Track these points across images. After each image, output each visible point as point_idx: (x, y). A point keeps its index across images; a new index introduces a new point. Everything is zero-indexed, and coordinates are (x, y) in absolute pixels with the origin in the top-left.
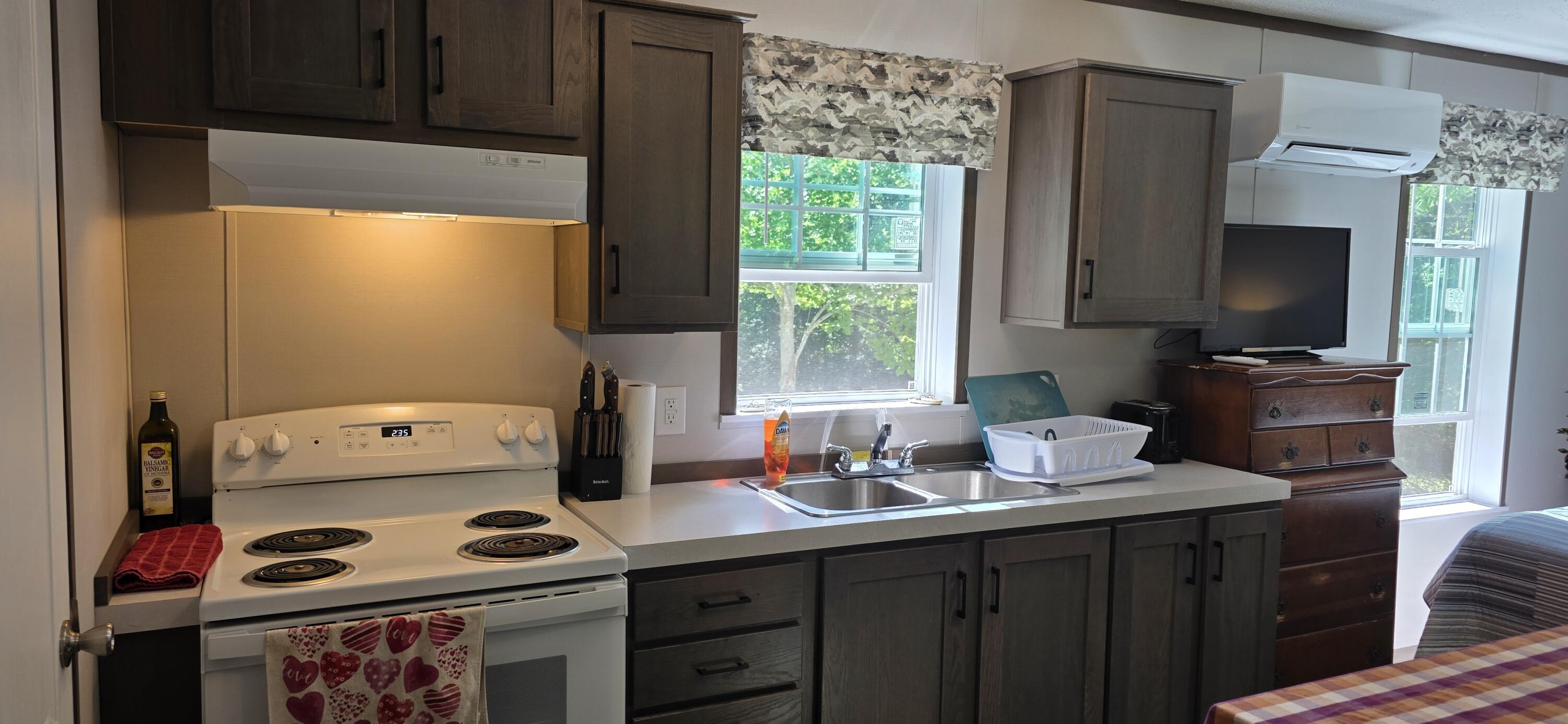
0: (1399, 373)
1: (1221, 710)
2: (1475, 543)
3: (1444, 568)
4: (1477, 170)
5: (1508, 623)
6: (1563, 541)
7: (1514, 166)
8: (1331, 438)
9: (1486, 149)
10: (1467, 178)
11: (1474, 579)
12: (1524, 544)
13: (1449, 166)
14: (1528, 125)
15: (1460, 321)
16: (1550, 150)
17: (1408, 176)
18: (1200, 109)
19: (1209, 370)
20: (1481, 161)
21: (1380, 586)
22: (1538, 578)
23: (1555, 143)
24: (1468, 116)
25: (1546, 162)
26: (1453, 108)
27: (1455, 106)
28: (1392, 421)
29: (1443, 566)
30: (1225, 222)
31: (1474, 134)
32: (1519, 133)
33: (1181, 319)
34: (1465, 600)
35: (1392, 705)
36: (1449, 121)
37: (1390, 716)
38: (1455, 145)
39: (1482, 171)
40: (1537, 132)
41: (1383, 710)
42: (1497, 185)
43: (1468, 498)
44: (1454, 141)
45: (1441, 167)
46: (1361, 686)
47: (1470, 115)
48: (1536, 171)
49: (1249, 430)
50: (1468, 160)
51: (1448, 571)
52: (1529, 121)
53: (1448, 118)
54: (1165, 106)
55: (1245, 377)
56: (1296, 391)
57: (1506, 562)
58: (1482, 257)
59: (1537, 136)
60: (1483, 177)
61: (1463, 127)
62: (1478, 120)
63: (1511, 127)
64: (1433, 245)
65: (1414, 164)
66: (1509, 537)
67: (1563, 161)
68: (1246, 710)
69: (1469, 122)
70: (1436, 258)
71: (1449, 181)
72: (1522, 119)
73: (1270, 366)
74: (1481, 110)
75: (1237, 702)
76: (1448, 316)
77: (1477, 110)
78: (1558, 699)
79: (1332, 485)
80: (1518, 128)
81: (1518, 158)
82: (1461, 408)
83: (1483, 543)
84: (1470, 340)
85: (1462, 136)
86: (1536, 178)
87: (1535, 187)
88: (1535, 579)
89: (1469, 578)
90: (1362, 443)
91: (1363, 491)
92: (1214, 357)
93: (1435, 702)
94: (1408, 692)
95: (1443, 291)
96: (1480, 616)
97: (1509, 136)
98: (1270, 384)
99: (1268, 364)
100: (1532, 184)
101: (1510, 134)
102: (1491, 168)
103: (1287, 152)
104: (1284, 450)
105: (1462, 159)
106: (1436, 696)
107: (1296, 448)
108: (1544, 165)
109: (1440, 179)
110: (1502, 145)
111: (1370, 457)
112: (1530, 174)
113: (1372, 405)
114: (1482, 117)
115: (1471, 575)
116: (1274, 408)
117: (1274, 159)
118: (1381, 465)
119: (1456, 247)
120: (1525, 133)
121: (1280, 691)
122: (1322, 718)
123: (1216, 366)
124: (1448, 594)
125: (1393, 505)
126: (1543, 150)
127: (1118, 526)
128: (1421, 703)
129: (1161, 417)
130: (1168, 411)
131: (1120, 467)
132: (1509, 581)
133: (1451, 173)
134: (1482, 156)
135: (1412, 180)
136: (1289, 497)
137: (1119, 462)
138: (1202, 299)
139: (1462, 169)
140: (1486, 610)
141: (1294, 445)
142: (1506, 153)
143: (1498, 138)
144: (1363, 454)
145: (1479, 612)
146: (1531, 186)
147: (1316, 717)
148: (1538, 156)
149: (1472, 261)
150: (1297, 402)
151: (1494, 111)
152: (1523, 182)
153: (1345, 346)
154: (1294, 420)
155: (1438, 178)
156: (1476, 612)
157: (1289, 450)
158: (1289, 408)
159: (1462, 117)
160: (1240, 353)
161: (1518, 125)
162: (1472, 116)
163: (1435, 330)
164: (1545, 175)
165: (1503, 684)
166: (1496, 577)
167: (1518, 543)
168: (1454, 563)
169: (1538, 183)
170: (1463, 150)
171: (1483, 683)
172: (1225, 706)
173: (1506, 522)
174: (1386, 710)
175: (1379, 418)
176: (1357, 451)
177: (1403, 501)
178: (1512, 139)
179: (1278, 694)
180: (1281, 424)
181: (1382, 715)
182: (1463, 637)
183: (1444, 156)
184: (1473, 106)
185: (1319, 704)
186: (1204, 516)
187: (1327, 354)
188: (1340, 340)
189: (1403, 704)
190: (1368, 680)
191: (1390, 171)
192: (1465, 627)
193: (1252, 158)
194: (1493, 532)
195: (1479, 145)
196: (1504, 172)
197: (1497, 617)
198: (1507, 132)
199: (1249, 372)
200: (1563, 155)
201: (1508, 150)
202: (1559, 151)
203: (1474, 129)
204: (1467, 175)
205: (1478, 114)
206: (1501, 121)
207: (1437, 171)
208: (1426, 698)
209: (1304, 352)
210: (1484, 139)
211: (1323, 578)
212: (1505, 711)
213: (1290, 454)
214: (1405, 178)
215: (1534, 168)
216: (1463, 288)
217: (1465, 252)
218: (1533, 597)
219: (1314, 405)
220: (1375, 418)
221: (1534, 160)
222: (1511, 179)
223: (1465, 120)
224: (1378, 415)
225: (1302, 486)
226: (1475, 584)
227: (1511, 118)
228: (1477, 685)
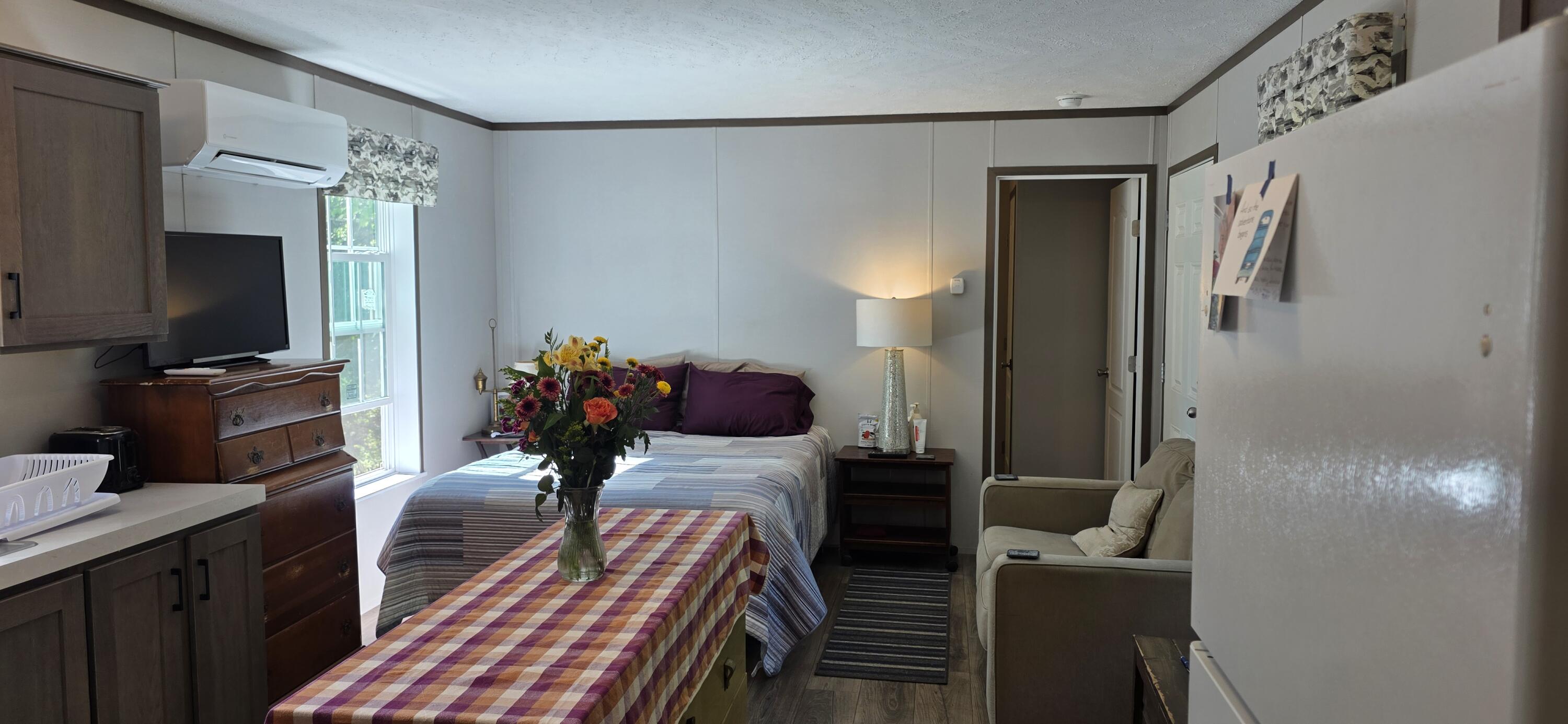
0: (340, 369)
1: (279, 712)
2: (415, 507)
3: (392, 534)
4: (378, 186)
5: (446, 568)
6: (477, 490)
7: (403, 184)
8: (291, 437)
9: (382, 169)
10: (371, 193)
11: (417, 538)
12: (451, 500)
13: (356, 181)
14: (410, 150)
15: (374, 319)
16: (428, 172)
17: (322, 189)
18: (124, 110)
19: (164, 385)
20: (379, 178)
21: (345, 565)
22: (464, 524)
23: (430, 166)
24: (366, 139)
25: (426, 182)
26: (353, 130)
27: (355, 129)
28: (340, 413)
29: (390, 533)
30: (166, 229)
31: (372, 155)
32: (405, 156)
33: (129, 335)
34: (412, 558)
35: (416, 654)
36: (352, 141)
37: (419, 663)
38: (358, 163)
39: (381, 187)
40: (417, 156)
41: (412, 660)
42: (393, 199)
43: (395, 471)
44: (357, 160)
45: (350, 181)
46: (389, 647)
47: (367, 137)
48: (420, 189)
49: (214, 441)
50: (370, 177)
51: (396, 537)
52: (411, 146)
53: (351, 138)
54: (85, 102)
55: (205, 388)
56: (255, 397)
57: (439, 517)
58: (385, 260)
59: (417, 160)
60: (383, 192)
61: (363, 148)
62: (373, 142)
63: (398, 150)
64: (346, 251)
65: (329, 179)
66: (439, 496)
67: (437, 182)
68: (302, 703)
69: (367, 144)
70: (350, 263)
71: (357, 195)
72: (406, 143)
73: (228, 374)
74: (375, 134)
75: (291, 699)
76: (365, 315)
77: (372, 134)
78: (524, 608)
79: (297, 481)
80: (403, 151)
81: (405, 178)
82: (383, 395)
83: (421, 505)
84: (384, 334)
85: (363, 155)
86: (420, 194)
87: (421, 202)
88: (462, 526)
89: (413, 538)
90: (318, 437)
91: (323, 481)
92: (166, 371)
93: (447, 639)
94: (425, 639)
95: (358, 292)
96: (424, 568)
97: (398, 158)
98: (230, 393)
99: (226, 372)
100: (418, 200)
101: (398, 156)
102: (388, 185)
103: (214, 161)
104: (250, 456)
105: (366, 175)
106: (445, 635)
107: (261, 452)
108: (425, 184)
109: (350, 193)
110: (394, 166)
111: (326, 449)
112: (416, 191)
113: (322, 401)
114: (376, 139)
115: (414, 535)
116: (236, 416)
117: (203, 167)
118: (335, 454)
119: (365, 253)
120: (409, 155)
121: (325, 676)
122: (368, 685)
123: (172, 381)
124: (399, 556)
125: (349, 487)
126: (423, 172)
127: (91, 570)
128: (437, 644)
129: (115, 441)
130: (122, 435)
131: (79, 505)
132: (443, 533)
133: (358, 188)
134: (379, 174)
135: (327, 192)
136: (264, 500)
137: (77, 500)
138: (150, 311)
139: (366, 184)
140: (428, 562)
141: (258, 450)
142: (397, 172)
143: (390, 159)
144: (320, 448)
145: (423, 565)
146: (418, 201)
147: (363, 686)
148: (420, 177)
149: (377, 266)
150: (257, 407)
151: (385, 136)
152: (412, 198)
153: (289, 348)
154: (257, 425)
155: (349, 191)
156: (421, 565)
157: (255, 454)
158: (250, 413)
159: (361, 138)
160: (191, 365)
161: (404, 149)
162: (369, 138)
163: (356, 327)
164: (426, 192)
165: (486, 609)
166: (433, 532)
167: (446, 499)
168: (401, 528)
169: (422, 199)
170: (365, 168)
171: (473, 613)
172: (281, 708)
173: (436, 484)
174: (414, 659)
175: (329, 411)
176: (314, 445)
177: (357, 481)
178: (400, 161)
179: (324, 679)
180: (244, 430)
181: (413, 665)
182: (413, 590)
183: (351, 172)
184: (369, 130)
185: (362, 674)
186: (185, 537)
187: (274, 357)
188: (283, 343)
189: (425, 650)
190: (391, 641)
191: (309, 183)
192: (414, 580)
193: (181, 164)
194: (427, 494)
195: (376, 164)
196: (397, 189)
197: (438, 565)
198: (396, 155)
199: (209, 383)
200: (437, 177)
201: (398, 169)
202: (434, 173)
203: (371, 150)
204: (371, 190)
205: (373, 137)
206: (390, 145)
207: (347, 186)
208: (440, 638)
209: (253, 358)
210: (380, 159)
211: (298, 570)
212: (494, 629)
213: (256, 458)
214: (320, 191)
215: (419, 186)
216: (373, 289)
217: (372, 257)
218: (461, 541)
219: (273, 407)
220: (326, 412)
221: (418, 179)
222: (403, 195)
223: (364, 142)
224: (328, 409)
225: (272, 487)
226: (419, 542)
227: (398, 142)
228: (469, 616)
